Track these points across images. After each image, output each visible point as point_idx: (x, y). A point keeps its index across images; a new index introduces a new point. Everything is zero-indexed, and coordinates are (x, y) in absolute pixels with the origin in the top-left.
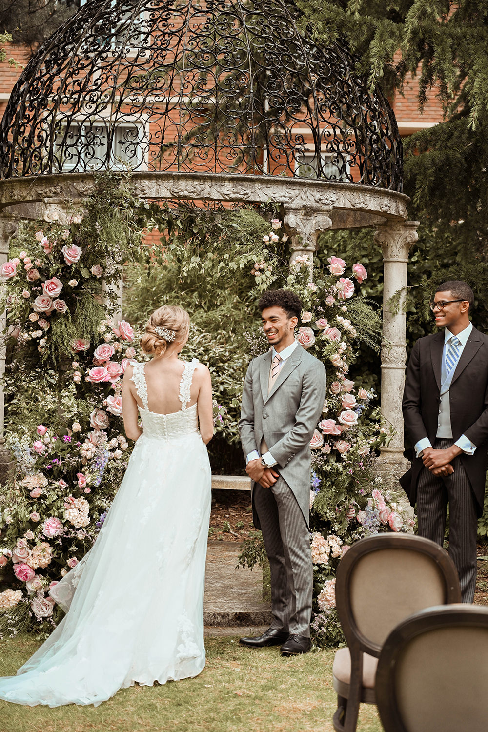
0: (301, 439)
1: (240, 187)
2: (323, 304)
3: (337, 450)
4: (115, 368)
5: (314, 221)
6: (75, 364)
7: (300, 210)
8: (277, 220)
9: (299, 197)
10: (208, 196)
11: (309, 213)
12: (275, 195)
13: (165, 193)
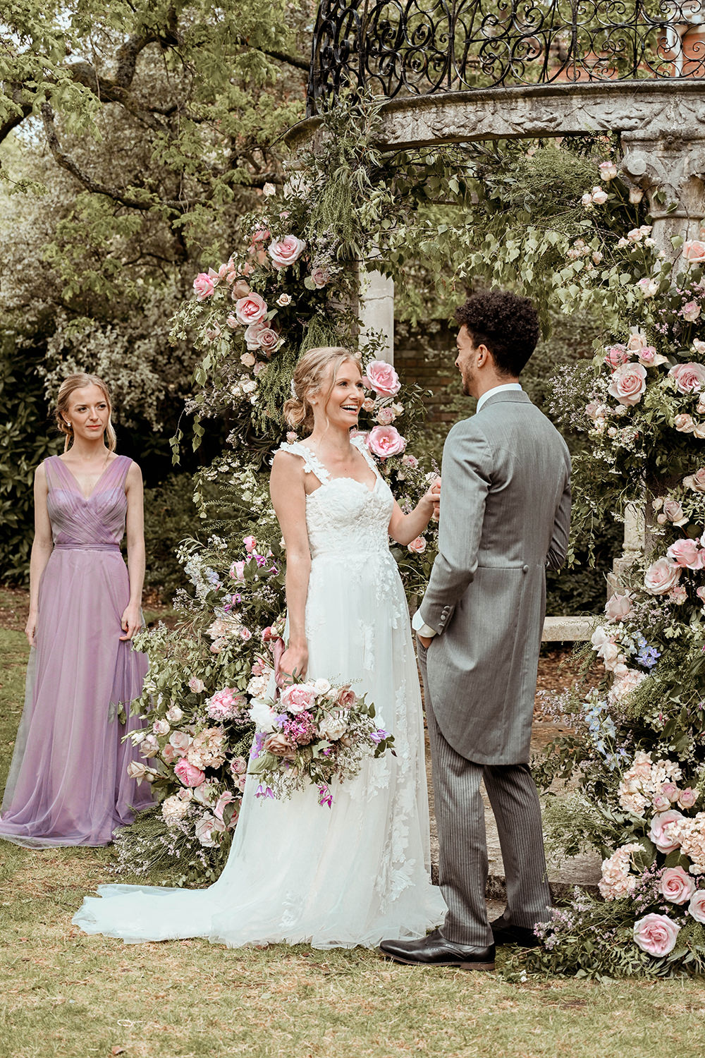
1: (543, 109)
5: (687, 160)
6: (291, 436)
7: (656, 140)
8: (610, 163)
9: (661, 117)
10: (489, 130)
11: (674, 145)
12: (609, 117)
13: (426, 134)
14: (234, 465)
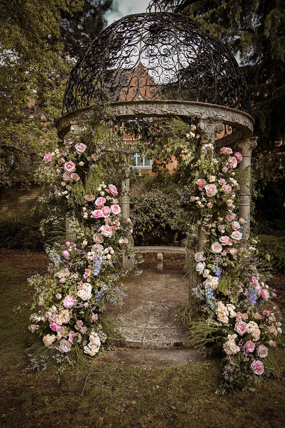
1: (172, 108)
2: (221, 171)
3: (230, 253)
4: (107, 209)
5: (214, 126)
6: (84, 208)
7: (206, 120)
8: (194, 125)
9: (205, 114)
10: (155, 113)
11: (212, 122)
12: (192, 112)
13: (131, 113)
14: (55, 218)
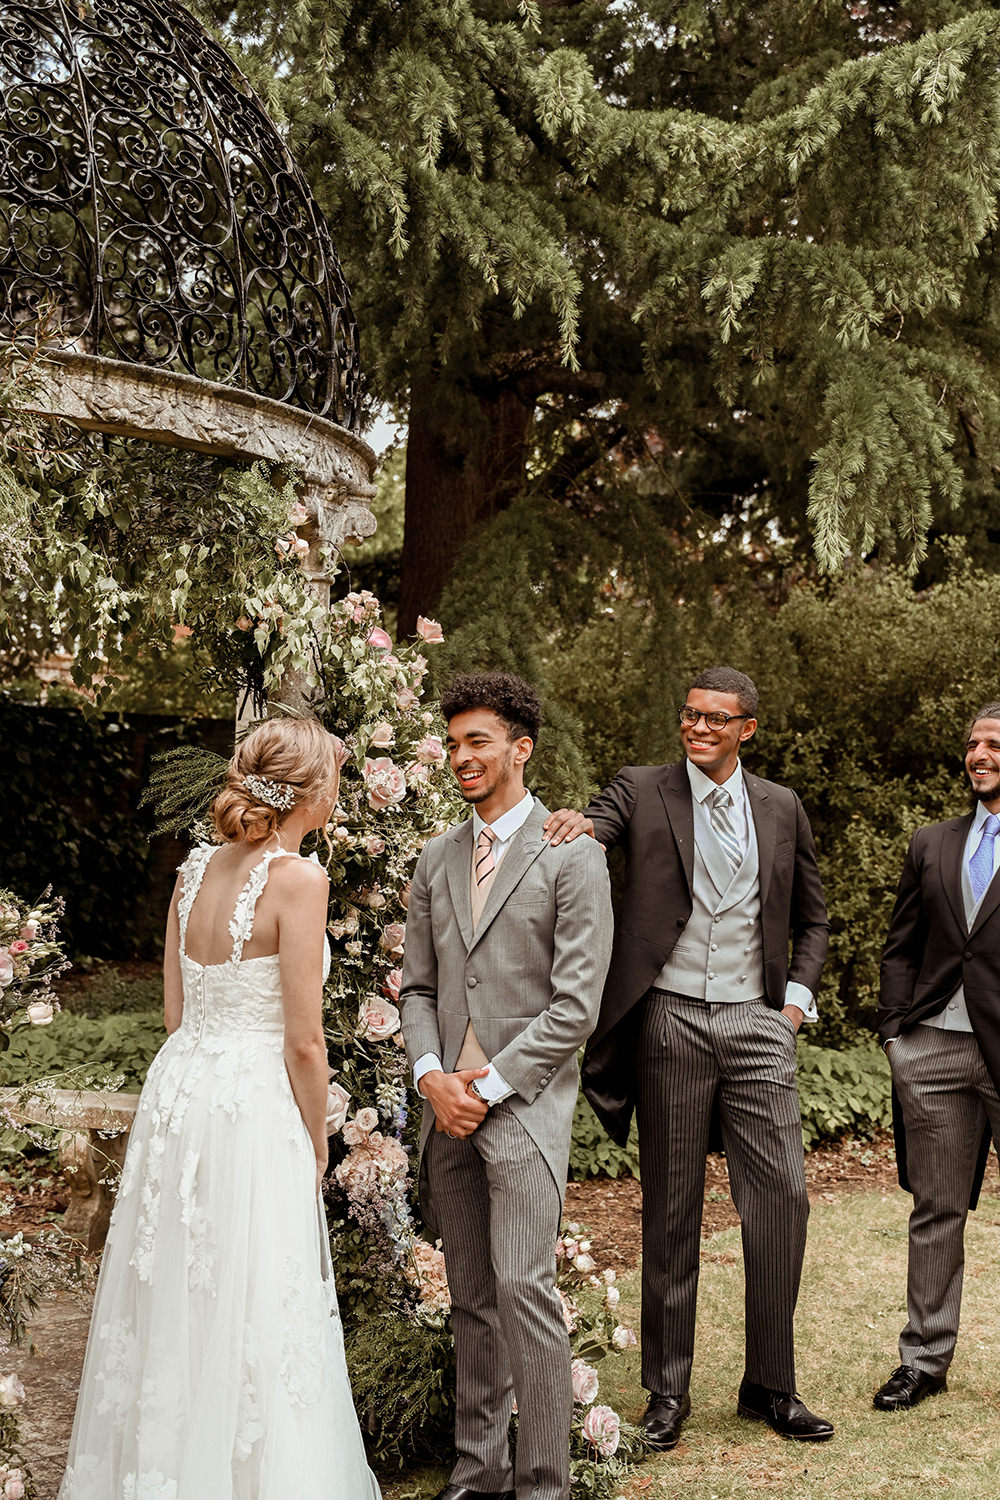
0: (569, 1034)
1: (229, 417)
7: (326, 487)
10: (170, 428)
11: (341, 498)
12: (284, 447)
13: (73, 407)
